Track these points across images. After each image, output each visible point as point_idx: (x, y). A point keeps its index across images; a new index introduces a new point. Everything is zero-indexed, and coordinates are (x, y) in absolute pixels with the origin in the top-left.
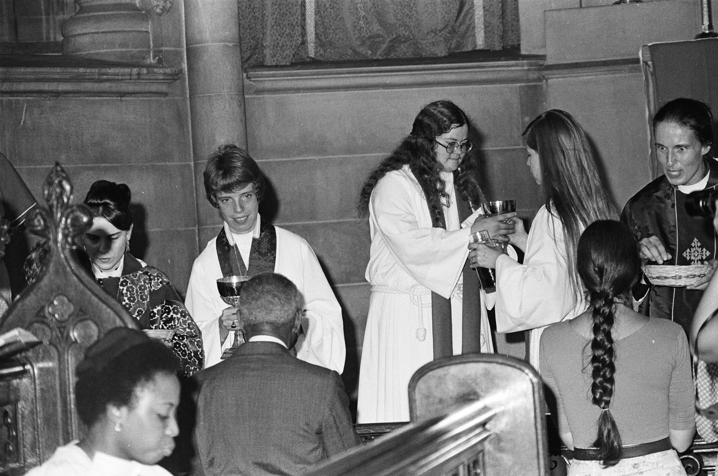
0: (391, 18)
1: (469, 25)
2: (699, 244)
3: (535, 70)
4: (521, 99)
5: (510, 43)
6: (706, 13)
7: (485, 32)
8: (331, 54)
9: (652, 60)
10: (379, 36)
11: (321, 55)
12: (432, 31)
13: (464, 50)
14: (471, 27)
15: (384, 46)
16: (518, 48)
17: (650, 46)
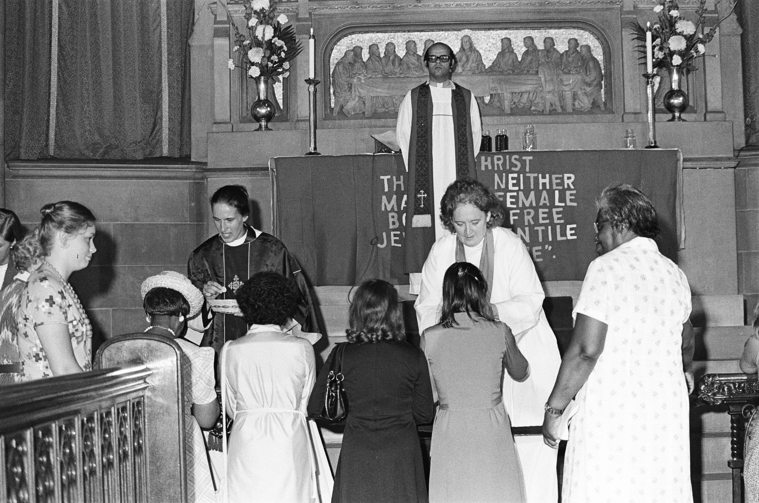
0: (107, 133)
1: (158, 140)
2: (238, 279)
3: (200, 172)
4: (190, 191)
5: (185, 153)
6: (312, 140)
7: (169, 145)
8: (64, 154)
9: (276, 168)
10: (98, 143)
11: (58, 154)
12: (133, 143)
13: (155, 156)
14: (160, 141)
15: (101, 151)
16: (190, 158)
17: (275, 159)
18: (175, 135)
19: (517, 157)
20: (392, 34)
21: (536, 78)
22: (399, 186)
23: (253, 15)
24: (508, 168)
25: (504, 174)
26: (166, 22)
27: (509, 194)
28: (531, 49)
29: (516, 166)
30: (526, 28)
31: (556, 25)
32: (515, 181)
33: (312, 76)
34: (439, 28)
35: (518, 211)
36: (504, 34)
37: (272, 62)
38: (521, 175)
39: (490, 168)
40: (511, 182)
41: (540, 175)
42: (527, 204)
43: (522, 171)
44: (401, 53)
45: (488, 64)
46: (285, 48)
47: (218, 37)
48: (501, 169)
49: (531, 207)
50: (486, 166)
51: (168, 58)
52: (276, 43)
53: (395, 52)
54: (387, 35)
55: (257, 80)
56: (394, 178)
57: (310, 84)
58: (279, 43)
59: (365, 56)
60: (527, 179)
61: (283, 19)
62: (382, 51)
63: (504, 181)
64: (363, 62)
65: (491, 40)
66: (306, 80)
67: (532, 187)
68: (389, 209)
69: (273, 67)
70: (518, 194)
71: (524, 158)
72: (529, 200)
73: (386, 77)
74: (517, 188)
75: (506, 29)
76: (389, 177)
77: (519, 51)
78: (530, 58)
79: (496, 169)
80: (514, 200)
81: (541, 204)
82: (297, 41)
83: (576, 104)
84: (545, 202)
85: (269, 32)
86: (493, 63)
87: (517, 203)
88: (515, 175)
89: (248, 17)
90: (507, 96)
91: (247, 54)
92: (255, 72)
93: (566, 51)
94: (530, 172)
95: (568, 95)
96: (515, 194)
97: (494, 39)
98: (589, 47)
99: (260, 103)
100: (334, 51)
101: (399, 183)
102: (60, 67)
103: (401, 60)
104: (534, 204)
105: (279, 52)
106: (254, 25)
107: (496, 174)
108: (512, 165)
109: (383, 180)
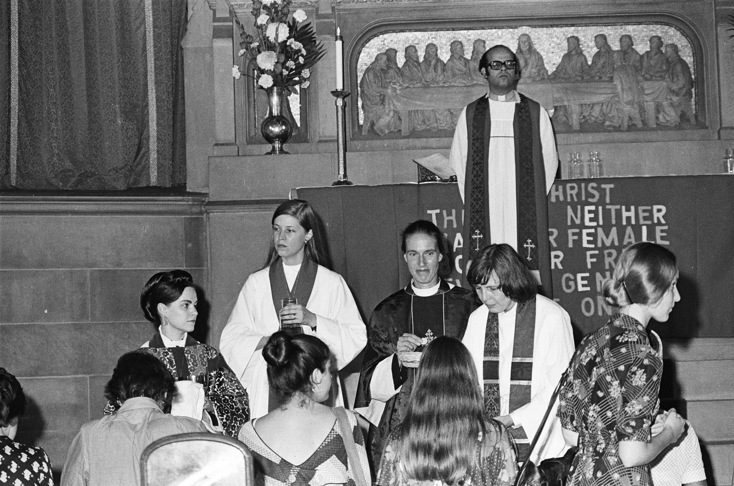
0: (80, 157)
1: (144, 166)
2: (432, 334)
3: (197, 205)
4: (185, 229)
5: (178, 182)
6: (341, 165)
7: (158, 172)
8: (29, 184)
10: (70, 171)
11: (21, 184)
12: (114, 169)
13: (141, 185)
14: (147, 167)
15: (74, 180)
16: (185, 187)
17: (298, 190)
18: (165, 159)
19: (594, 185)
20: (434, 33)
21: (610, 86)
22: (450, 222)
23: (262, 10)
24: (583, 198)
25: (579, 207)
26: (151, 19)
27: (585, 232)
28: (603, 50)
29: (593, 196)
30: (597, 25)
31: (634, 20)
32: (592, 215)
33: (340, 87)
34: (491, 24)
35: (597, 252)
36: (571, 31)
37: (287, 68)
38: (600, 208)
39: (562, 198)
40: (587, 216)
41: (624, 208)
42: (608, 243)
43: (601, 202)
44: (445, 56)
45: (551, 69)
46: (304, 52)
47: (219, 37)
48: (576, 200)
49: (612, 246)
50: (557, 197)
51: (155, 64)
52: (293, 46)
53: (436, 55)
54: (426, 34)
55: (269, 91)
56: (445, 212)
57: (338, 96)
58: (296, 45)
59: (401, 60)
60: (607, 214)
61: (300, 16)
62: (421, 54)
63: (579, 216)
64: (398, 68)
65: (555, 40)
66: (332, 92)
67: (614, 222)
69: (288, 75)
70: (596, 230)
71: (603, 186)
72: (610, 237)
73: (426, 86)
74: (594, 224)
75: (572, 25)
76: (438, 211)
77: (589, 52)
78: (602, 61)
79: (569, 200)
80: (591, 239)
81: (625, 243)
82: (317, 42)
83: (661, 117)
84: (629, 240)
85: (284, 32)
86: (557, 68)
87: (594, 242)
88: (593, 208)
89: (256, 14)
90: (575, 108)
91: (256, 59)
92: (266, 81)
93: (647, 52)
94: (611, 204)
95: (650, 107)
96: (593, 231)
97: (558, 38)
98: (676, 47)
99: (272, 120)
100: (362, 55)
101: (450, 218)
102: (21, 76)
103: (445, 65)
104: (616, 243)
105: (296, 57)
106: (264, 23)
107: (569, 207)
108: (590, 195)
109: (431, 215)
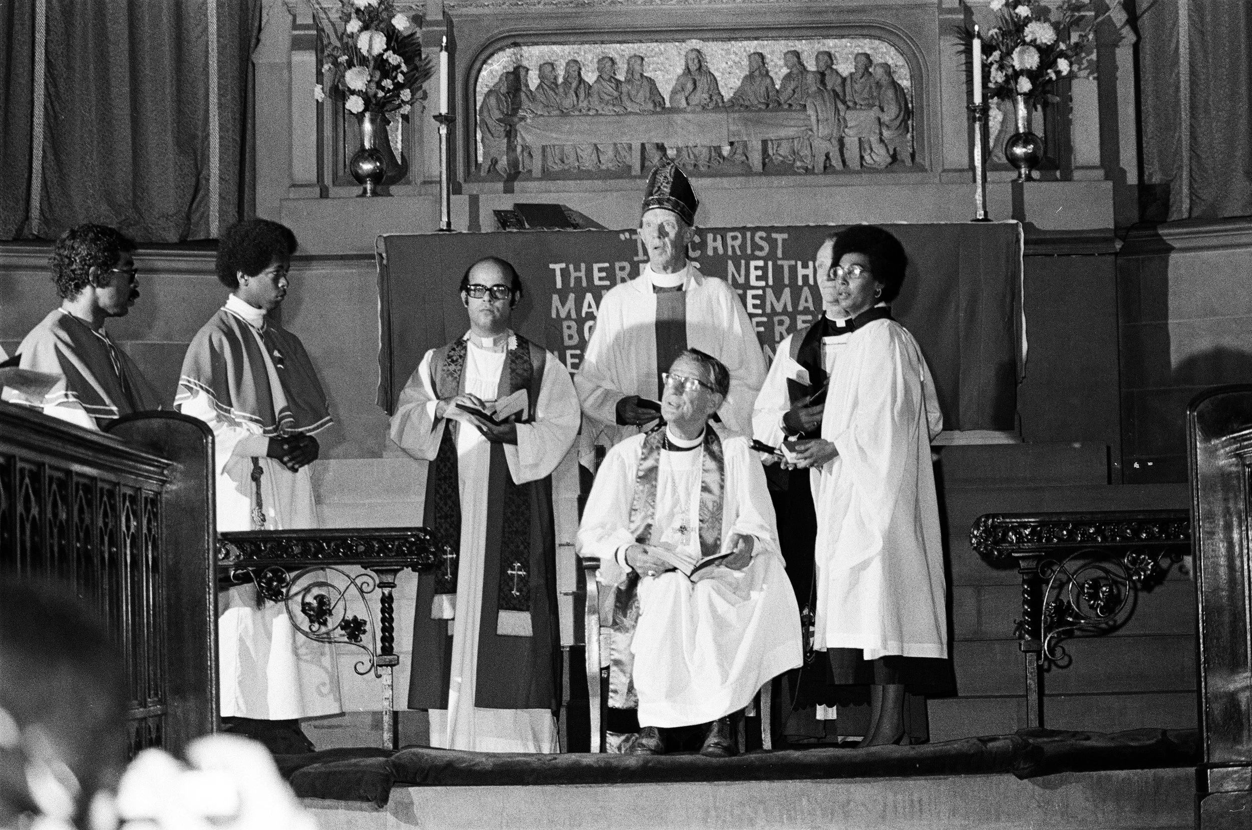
0: (120, 199)
1: (203, 213)
6: (445, 210)
7: (219, 221)
8: (54, 232)
9: (387, 252)
10: (107, 217)
11: (44, 232)
12: (163, 216)
13: (197, 238)
14: (205, 215)
17: (385, 238)
18: (229, 204)
19: (764, 234)
20: (576, 47)
21: (803, 117)
22: (578, 280)
23: (353, 15)
24: (749, 252)
25: (743, 262)
26: (215, 27)
27: (750, 293)
28: (795, 71)
29: (761, 249)
30: (787, 38)
31: (835, 32)
32: (760, 273)
33: (444, 110)
34: (651, 37)
35: (765, 319)
36: (752, 46)
37: (383, 89)
38: (770, 263)
39: (721, 251)
40: (754, 274)
41: (799, 264)
42: (779, 308)
43: (772, 256)
44: (590, 77)
46: (404, 68)
47: (300, 49)
48: (739, 253)
49: (785, 312)
50: (715, 249)
51: (219, 83)
52: (390, 60)
53: (579, 74)
54: (567, 48)
55: (360, 117)
56: (571, 267)
57: (441, 122)
58: (394, 59)
59: (533, 81)
60: (778, 270)
61: (401, 23)
63: (743, 272)
64: (531, 91)
65: (733, 56)
66: (435, 117)
67: (787, 281)
68: (563, 315)
69: (384, 97)
70: (764, 292)
71: (774, 235)
72: (782, 301)
74: (763, 283)
75: (756, 39)
76: (563, 265)
77: (776, 73)
78: (793, 85)
79: (730, 253)
80: (758, 302)
81: (801, 308)
82: (423, 56)
83: (867, 158)
84: (806, 305)
85: (379, 43)
86: (735, 94)
87: (762, 306)
88: (761, 263)
89: (347, 19)
90: (756, 145)
91: (344, 76)
92: (355, 104)
93: (851, 74)
94: (783, 259)
95: (851, 143)
96: (760, 292)
97: (737, 54)
98: (889, 66)
99: (362, 154)
100: (484, 73)
101: (578, 274)
102: (48, 95)
103: (590, 87)
104: (790, 309)
105: (394, 74)
106: (355, 30)
107: (730, 262)
108: (756, 247)
109: (554, 270)
